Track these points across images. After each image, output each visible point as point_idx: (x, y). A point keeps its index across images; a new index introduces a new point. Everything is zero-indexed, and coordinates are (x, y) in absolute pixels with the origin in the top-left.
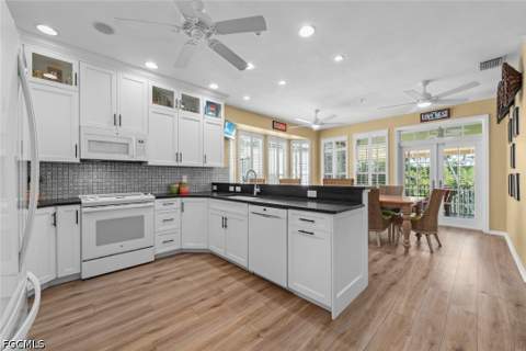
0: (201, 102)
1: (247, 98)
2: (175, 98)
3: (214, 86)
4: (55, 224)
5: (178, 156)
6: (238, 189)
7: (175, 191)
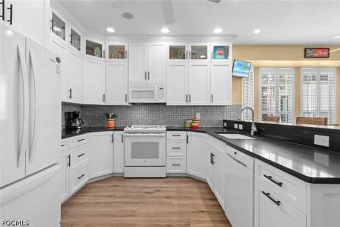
0: (208, 49)
1: (257, 31)
2: (186, 50)
3: (218, 31)
4: (112, 141)
5: (188, 98)
6: (241, 127)
7: (188, 125)
